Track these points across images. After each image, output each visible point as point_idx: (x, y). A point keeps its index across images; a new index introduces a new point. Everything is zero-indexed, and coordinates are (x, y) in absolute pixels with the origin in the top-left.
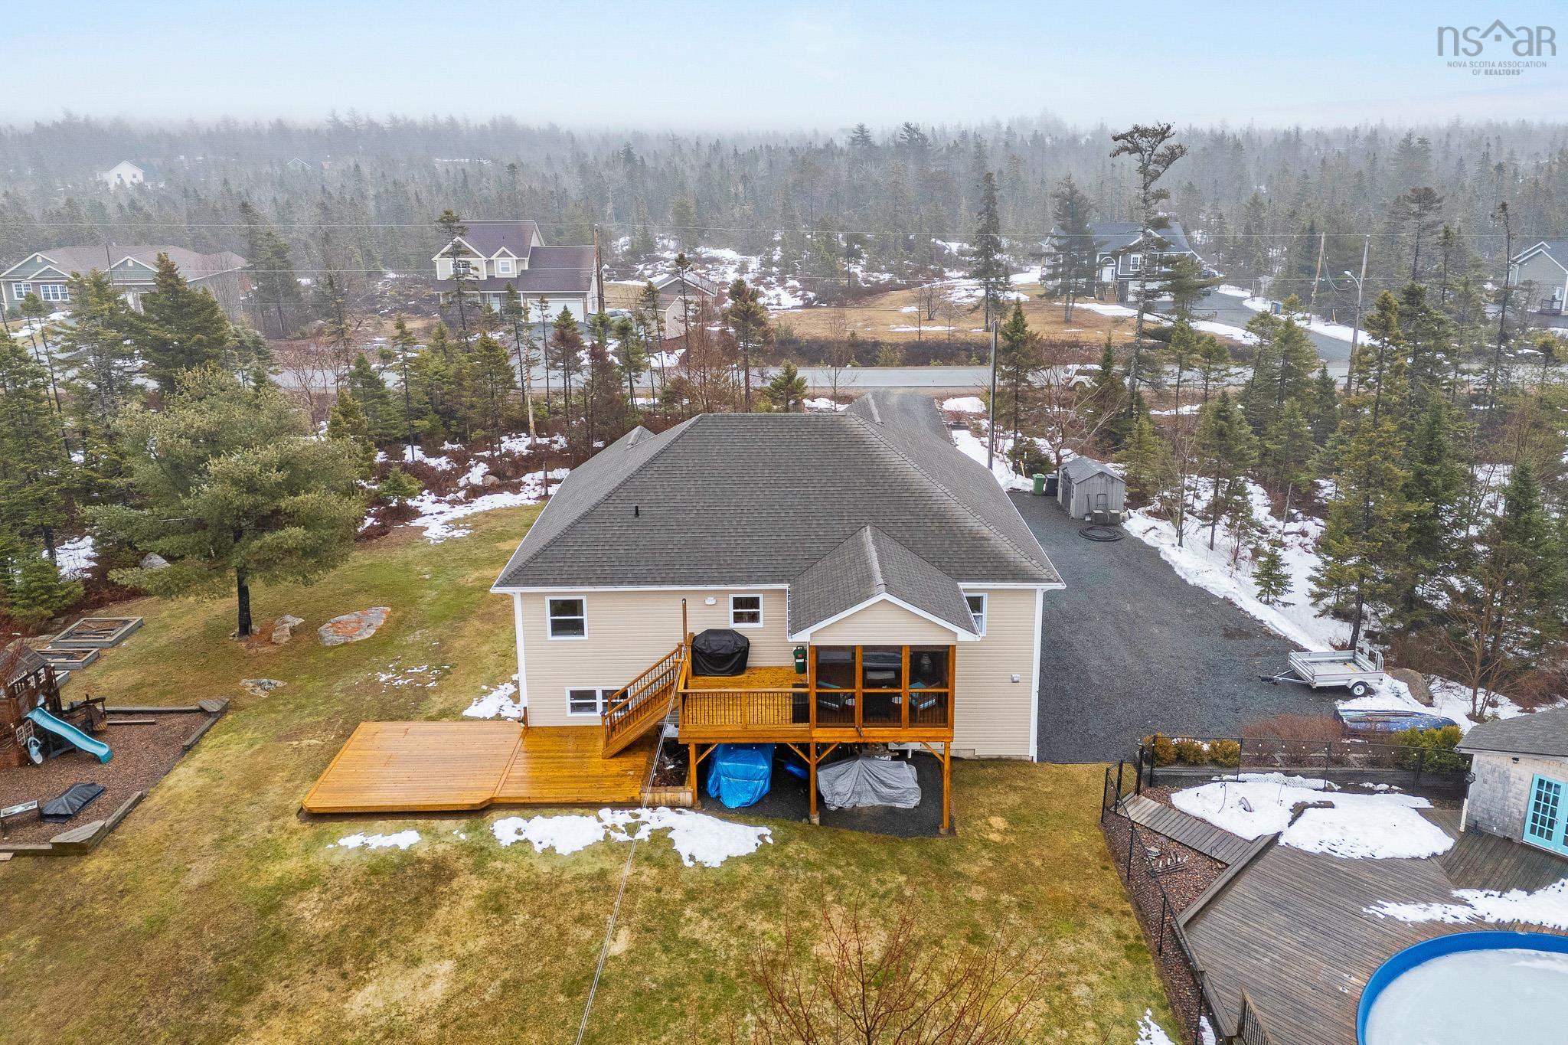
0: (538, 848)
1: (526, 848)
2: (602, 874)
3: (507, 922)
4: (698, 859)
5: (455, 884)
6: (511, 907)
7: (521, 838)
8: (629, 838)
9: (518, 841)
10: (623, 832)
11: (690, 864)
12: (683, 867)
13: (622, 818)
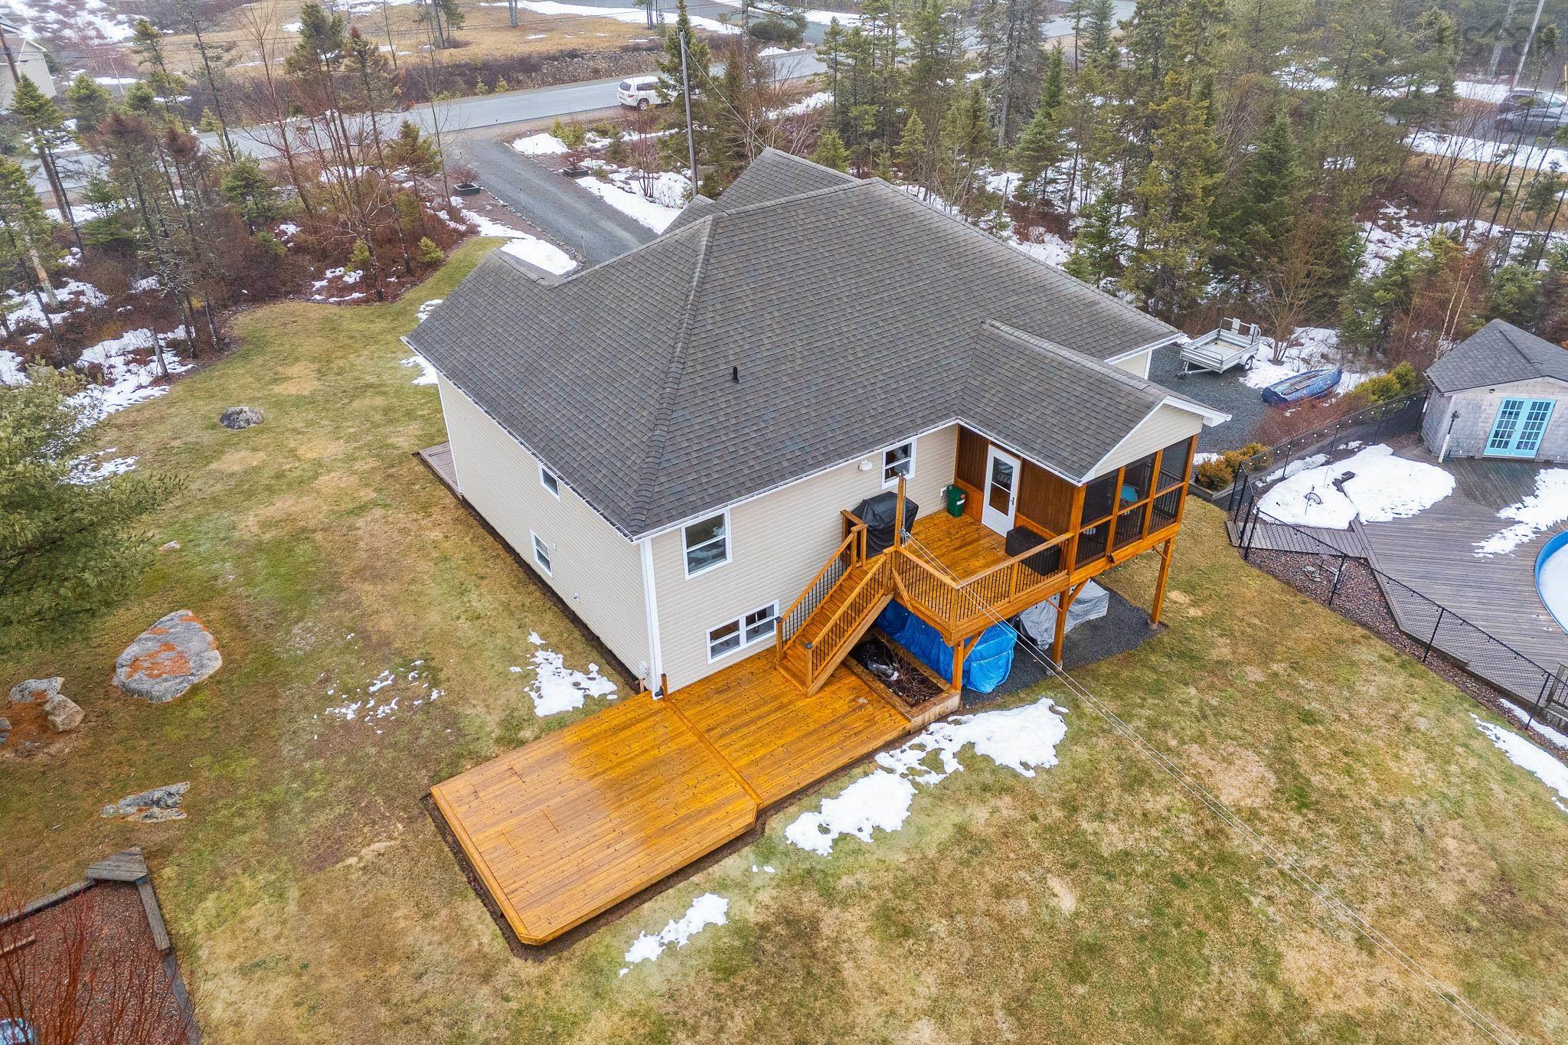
0: (865, 837)
1: (852, 845)
2: (962, 832)
3: (931, 941)
4: (1032, 764)
5: (826, 931)
6: (917, 921)
7: (834, 835)
8: (942, 776)
9: (835, 842)
10: (928, 773)
11: (1031, 774)
12: (1028, 781)
13: (908, 757)
